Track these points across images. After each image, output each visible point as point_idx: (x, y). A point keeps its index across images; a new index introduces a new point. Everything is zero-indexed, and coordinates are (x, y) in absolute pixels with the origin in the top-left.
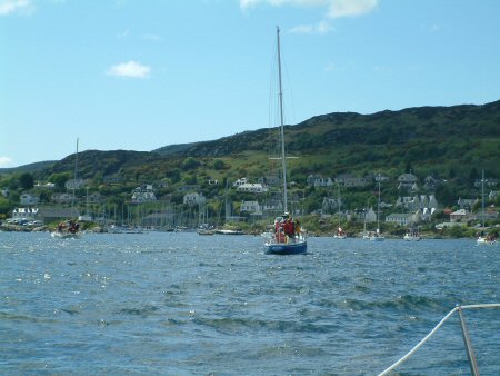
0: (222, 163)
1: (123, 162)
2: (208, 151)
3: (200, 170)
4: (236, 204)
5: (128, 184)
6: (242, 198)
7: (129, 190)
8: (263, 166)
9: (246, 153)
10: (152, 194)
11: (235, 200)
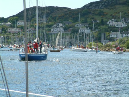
0: (102, 12)
1: (52, 12)
2: (96, 6)
3: (91, 16)
4: (107, 34)
5: (50, 23)
6: (111, 30)
7: (50, 26)
8: (125, 13)
9: (117, 6)
10: (62, 28)
11: (107, 31)
